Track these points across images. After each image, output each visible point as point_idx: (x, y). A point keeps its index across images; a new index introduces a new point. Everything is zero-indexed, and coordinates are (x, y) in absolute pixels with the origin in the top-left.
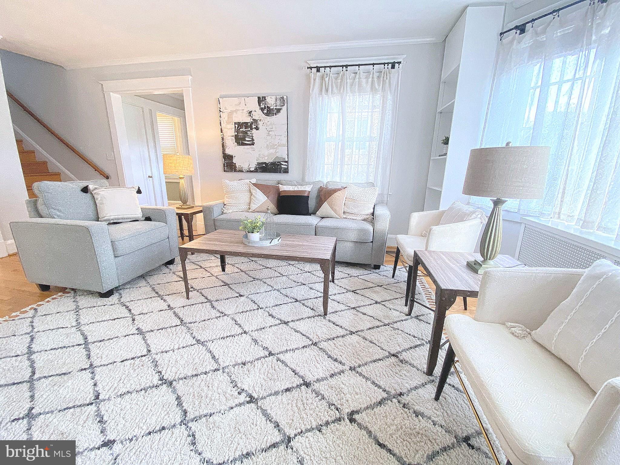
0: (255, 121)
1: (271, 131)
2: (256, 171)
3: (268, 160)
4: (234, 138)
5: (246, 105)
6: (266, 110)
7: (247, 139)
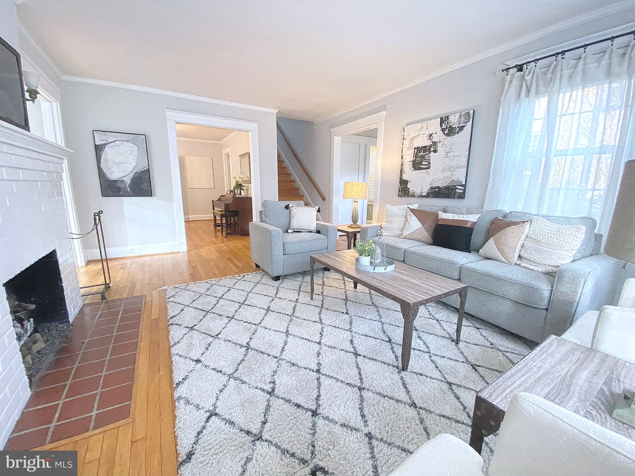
0: (435, 143)
1: (450, 152)
2: (428, 196)
3: (441, 184)
4: (411, 163)
5: (427, 128)
6: (447, 130)
7: (424, 163)
